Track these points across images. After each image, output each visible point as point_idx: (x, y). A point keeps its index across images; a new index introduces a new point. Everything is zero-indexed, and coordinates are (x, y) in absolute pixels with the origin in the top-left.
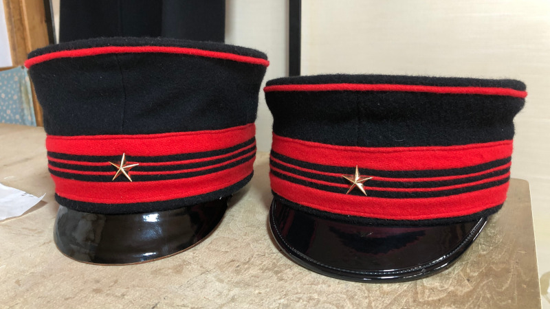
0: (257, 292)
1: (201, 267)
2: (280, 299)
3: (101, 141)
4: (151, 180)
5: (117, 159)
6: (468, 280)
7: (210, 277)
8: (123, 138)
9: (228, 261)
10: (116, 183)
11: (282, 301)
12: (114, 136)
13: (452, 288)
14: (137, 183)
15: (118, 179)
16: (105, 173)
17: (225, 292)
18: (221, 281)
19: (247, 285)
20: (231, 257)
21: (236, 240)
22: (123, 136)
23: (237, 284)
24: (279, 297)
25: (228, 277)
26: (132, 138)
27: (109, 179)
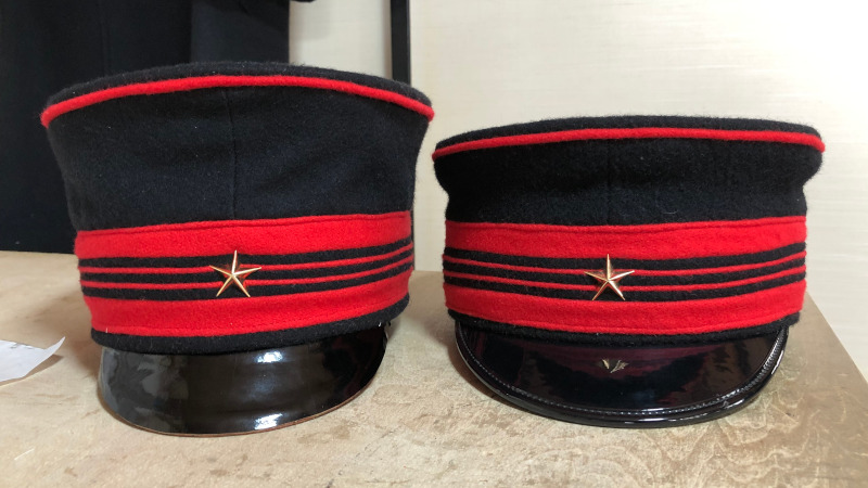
0: (484, 453)
1: (378, 427)
2: (526, 459)
3: (197, 232)
4: (280, 293)
5: (225, 261)
6: (789, 414)
7: (399, 439)
8: (233, 226)
9: (417, 415)
10: (223, 300)
11: (530, 461)
12: (219, 222)
13: (770, 426)
14: (257, 300)
15: (226, 294)
16: (204, 285)
17: (434, 457)
18: (420, 443)
19: (464, 445)
20: (418, 411)
21: (415, 388)
22: (235, 222)
23: (448, 445)
24: (522, 457)
25: (429, 437)
26: (250, 225)
27: (211, 294)
